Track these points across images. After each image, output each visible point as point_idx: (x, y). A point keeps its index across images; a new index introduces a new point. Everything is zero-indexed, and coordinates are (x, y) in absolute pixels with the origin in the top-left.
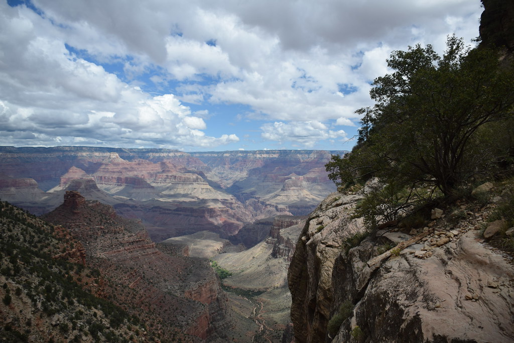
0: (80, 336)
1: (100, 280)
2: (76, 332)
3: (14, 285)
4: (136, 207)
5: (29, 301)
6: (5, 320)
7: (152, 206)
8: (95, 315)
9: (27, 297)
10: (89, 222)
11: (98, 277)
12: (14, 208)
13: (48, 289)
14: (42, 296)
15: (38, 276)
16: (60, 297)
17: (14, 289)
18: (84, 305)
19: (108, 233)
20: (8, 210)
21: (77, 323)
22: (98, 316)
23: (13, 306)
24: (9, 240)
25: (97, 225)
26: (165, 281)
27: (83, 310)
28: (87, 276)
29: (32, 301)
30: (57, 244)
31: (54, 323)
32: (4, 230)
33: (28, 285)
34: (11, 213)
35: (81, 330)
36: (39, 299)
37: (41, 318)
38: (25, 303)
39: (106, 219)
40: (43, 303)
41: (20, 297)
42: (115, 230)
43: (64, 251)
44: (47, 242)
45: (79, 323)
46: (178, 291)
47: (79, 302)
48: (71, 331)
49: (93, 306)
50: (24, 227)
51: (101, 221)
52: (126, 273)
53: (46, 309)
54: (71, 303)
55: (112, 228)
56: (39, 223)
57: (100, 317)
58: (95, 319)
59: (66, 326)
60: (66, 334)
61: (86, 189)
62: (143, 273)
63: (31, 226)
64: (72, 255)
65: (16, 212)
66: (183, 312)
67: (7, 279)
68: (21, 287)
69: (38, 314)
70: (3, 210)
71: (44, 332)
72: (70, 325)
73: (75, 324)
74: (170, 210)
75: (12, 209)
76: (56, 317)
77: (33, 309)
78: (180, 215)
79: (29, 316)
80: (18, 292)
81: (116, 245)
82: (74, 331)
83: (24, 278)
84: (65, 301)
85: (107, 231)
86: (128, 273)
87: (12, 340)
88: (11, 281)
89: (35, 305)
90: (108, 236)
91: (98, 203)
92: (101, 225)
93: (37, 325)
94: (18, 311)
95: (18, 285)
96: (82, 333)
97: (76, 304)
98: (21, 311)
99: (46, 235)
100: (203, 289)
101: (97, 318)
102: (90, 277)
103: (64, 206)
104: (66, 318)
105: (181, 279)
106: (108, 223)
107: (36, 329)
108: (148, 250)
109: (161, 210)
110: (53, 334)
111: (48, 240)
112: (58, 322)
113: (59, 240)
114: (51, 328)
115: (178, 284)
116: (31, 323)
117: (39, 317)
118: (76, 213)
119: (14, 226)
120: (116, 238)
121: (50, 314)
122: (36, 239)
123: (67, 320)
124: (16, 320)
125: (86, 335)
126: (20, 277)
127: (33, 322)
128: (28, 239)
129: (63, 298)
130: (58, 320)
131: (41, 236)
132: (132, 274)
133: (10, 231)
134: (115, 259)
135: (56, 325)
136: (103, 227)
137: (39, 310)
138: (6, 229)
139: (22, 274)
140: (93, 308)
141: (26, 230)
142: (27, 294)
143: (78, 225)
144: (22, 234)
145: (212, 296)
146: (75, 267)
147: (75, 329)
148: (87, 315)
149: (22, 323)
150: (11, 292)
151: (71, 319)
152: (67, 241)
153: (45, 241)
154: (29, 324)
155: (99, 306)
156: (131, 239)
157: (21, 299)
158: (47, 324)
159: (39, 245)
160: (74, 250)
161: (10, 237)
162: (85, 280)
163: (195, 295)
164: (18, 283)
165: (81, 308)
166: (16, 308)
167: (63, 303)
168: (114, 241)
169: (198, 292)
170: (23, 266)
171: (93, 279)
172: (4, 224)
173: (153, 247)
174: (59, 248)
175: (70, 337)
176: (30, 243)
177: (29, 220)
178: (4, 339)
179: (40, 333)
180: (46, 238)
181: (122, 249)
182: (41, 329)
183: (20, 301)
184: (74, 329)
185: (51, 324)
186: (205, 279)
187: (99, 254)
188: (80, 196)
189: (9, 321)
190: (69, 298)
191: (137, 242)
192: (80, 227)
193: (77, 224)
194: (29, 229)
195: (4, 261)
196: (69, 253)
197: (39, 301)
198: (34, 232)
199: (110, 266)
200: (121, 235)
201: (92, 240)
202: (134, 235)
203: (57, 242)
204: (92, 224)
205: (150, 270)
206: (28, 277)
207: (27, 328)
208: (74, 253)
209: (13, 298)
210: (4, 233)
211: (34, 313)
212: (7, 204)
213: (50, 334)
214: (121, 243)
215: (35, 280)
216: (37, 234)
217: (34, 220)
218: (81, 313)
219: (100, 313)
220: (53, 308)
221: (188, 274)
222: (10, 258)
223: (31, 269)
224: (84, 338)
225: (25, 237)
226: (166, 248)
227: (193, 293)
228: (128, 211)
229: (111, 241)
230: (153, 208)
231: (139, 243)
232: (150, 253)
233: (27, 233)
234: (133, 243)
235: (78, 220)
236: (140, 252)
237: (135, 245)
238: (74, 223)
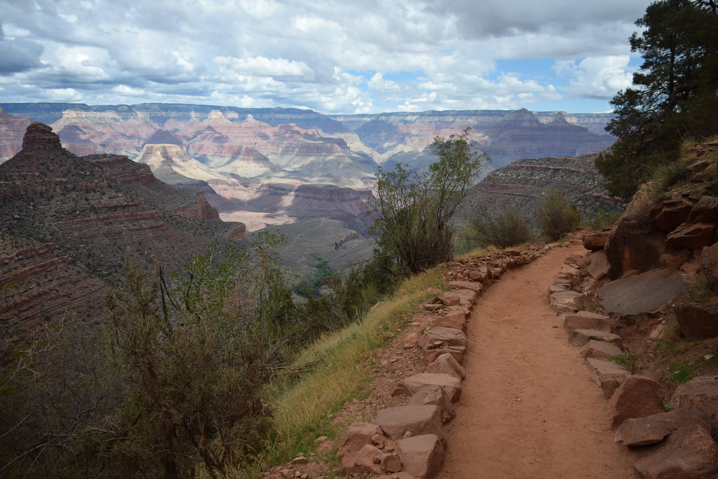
19: (73, 189)
25: (57, 177)
42: (87, 187)
81: (84, 211)
85: (73, 187)
90: (74, 195)
108: (142, 221)
120: (87, 199)
136: (65, 180)
143: (23, 176)
156: (115, 202)
173: (152, 217)
181: (93, 216)
191: (125, 207)
192: (25, 179)
193: (23, 174)
201: (42, 200)
202: (120, 195)
205: (136, 254)
214: (95, 208)
229: (76, 204)
231: (127, 209)
232: (144, 226)
234: (115, 208)
235: (27, 168)
236: (126, 224)
237: (119, 212)
238: (18, 172)
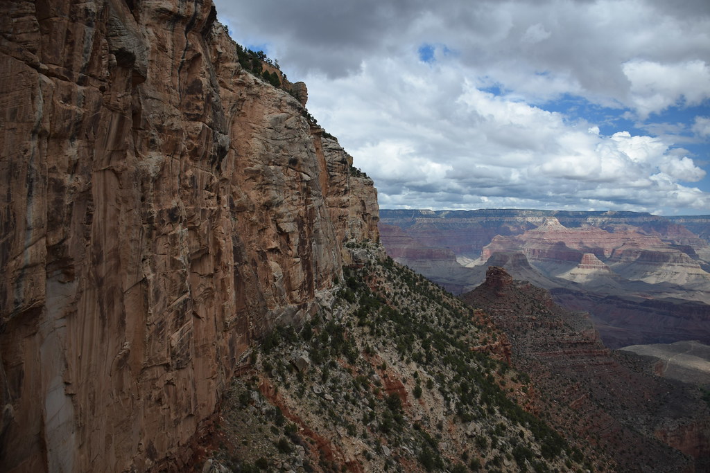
0: (501, 459)
1: (529, 389)
2: (496, 451)
3: (425, 375)
4: (582, 295)
5: (441, 398)
6: (414, 416)
7: (606, 295)
8: (522, 434)
9: (440, 392)
10: (517, 309)
11: (527, 384)
12: (429, 283)
13: (464, 388)
14: (456, 395)
15: (453, 369)
16: (478, 401)
17: (426, 380)
18: (508, 418)
19: (541, 326)
20: (422, 285)
21: (498, 439)
22: (525, 437)
23: (423, 401)
24: (422, 321)
25: (526, 314)
26: (624, 407)
27: (506, 424)
28: (512, 379)
29: (445, 400)
30: (477, 332)
31: (469, 433)
32: (417, 308)
33: (441, 378)
34: (425, 289)
35: (502, 450)
36: (453, 398)
37: (455, 423)
38: (436, 400)
39: (539, 307)
40: (457, 404)
41: (432, 391)
42: (551, 324)
43: (484, 343)
44: (464, 328)
45: (501, 441)
46: (644, 427)
47: (501, 412)
48: (489, 449)
49: (520, 422)
50: (440, 307)
51: (533, 310)
52: (565, 385)
53: (460, 413)
54: (491, 412)
55: (547, 321)
56: (457, 303)
57: (529, 439)
58: (522, 441)
59: (484, 440)
60: (484, 452)
61: (514, 266)
62: (591, 390)
63: (446, 306)
64: (495, 350)
65: (431, 287)
66: (651, 460)
67: (418, 367)
68: (433, 379)
69: (451, 417)
70: (417, 284)
71: (457, 442)
72: (489, 441)
73: (495, 441)
74: (634, 303)
75: (426, 284)
76: (472, 426)
77: (446, 410)
78: (651, 311)
79: (441, 417)
80: (430, 385)
81: (552, 345)
82: (494, 450)
83: (437, 369)
84: (484, 407)
85: (540, 324)
86: (568, 387)
87: (420, 442)
88: (422, 370)
89: (448, 405)
90: (542, 330)
91: (529, 284)
92: (532, 314)
93: (450, 431)
94: (429, 408)
95: (429, 376)
96: (503, 455)
97: (497, 414)
98: (432, 409)
99: (464, 320)
100: (687, 432)
101: (524, 440)
102: (517, 383)
103: (485, 285)
104: (485, 430)
105: (649, 410)
106: (541, 313)
107: (448, 435)
108: (598, 358)
109: (620, 301)
110: (468, 447)
111: (466, 326)
112: (475, 433)
113: (479, 327)
114: (466, 438)
115: (644, 417)
116: (442, 427)
117: (451, 420)
118: (500, 296)
119: (428, 305)
120: (553, 335)
121: (466, 420)
122: (452, 323)
123: (486, 433)
124: (426, 419)
125: (509, 459)
126: (433, 367)
127: (445, 427)
128: (443, 322)
129: (481, 403)
130: (475, 430)
131: (458, 320)
132: (573, 388)
133: (424, 310)
134: (550, 364)
135: (471, 437)
136: (534, 318)
137: (452, 412)
138: (419, 307)
139: (435, 364)
140: (519, 424)
141: (441, 311)
142: (440, 389)
143: (502, 312)
144: (437, 315)
145: (701, 446)
146: (498, 365)
147: (495, 448)
148: (511, 431)
149: (433, 424)
150: (422, 383)
151: (491, 433)
152: (489, 331)
153: (462, 326)
154: (440, 427)
155: (527, 423)
156: (574, 339)
157: (433, 394)
158: (461, 432)
159: (455, 331)
160: (497, 343)
161: (424, 317)
162: (510, 385)
163: (673, 439)
164: (430, 373)
165: (504, 420)
166: (427, 404)
167: (481, 410)
168: (550, 338)
169: (677, 435)
170: (436, 354)
171: (520, 385)
172: (417, 302)
173: (606, 355)
174: (478, 338)
175: (488, 457)
176: (445, 327)
177: (445, 299)
178: (413, 439)
179: (453, 443)
180: (464, 323)
181: (560, 351)
182: (454, 437)
183: (431, 397)
184: (494, 446)
185: (466, 434)
186: (691, 417)
187: (528, 354)
188: (506, 274)
189: (419, 418)
190: (489, 404)
191: (582, 344)
192: (504, 314)
193: (501, 310)
194: (445, 309)
195: (416, 345)
196: (491, 346)
197: (453, 401)
198: (450, 314)
199: (543, 372)
200: (559, 332)
201: (519, 333)
202: (577, 333)
203: (476, 329)
204: (520, 311)
205: (600, 387)
206: (441, 368)
207: (437, 431)
208: (497, 347)
209: (424, 391)
210: (418, 312)
211: (446, 414)
212: (422, 278)
213: (464, 446)
214: (560, 343)
215: (450, 375)
216: (453, 317)
217: (450, 299)
218: (504, 428)
219: (528, 433)
220: (469, 413)
221: (661, 404)
222: (423, 342)
223: (445, 359)
224: (506, 462)
225: (439, 319)
226: (626, 359)
227: (668, 434)
228: (569, 298)
229: (545, 338)
230: (606, 298)
231: (584, 346)
232: (601, 362)
233: (442, 315)
234: (576, 344)
235: (502, 306)
236: (586, 359)
237: (579, 348)
238: (497, 308)
